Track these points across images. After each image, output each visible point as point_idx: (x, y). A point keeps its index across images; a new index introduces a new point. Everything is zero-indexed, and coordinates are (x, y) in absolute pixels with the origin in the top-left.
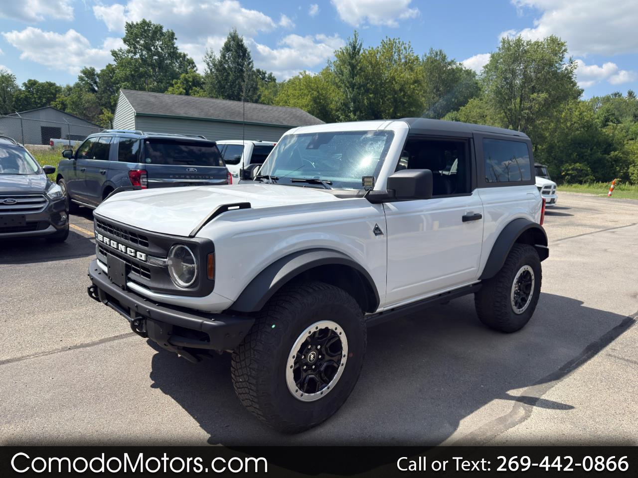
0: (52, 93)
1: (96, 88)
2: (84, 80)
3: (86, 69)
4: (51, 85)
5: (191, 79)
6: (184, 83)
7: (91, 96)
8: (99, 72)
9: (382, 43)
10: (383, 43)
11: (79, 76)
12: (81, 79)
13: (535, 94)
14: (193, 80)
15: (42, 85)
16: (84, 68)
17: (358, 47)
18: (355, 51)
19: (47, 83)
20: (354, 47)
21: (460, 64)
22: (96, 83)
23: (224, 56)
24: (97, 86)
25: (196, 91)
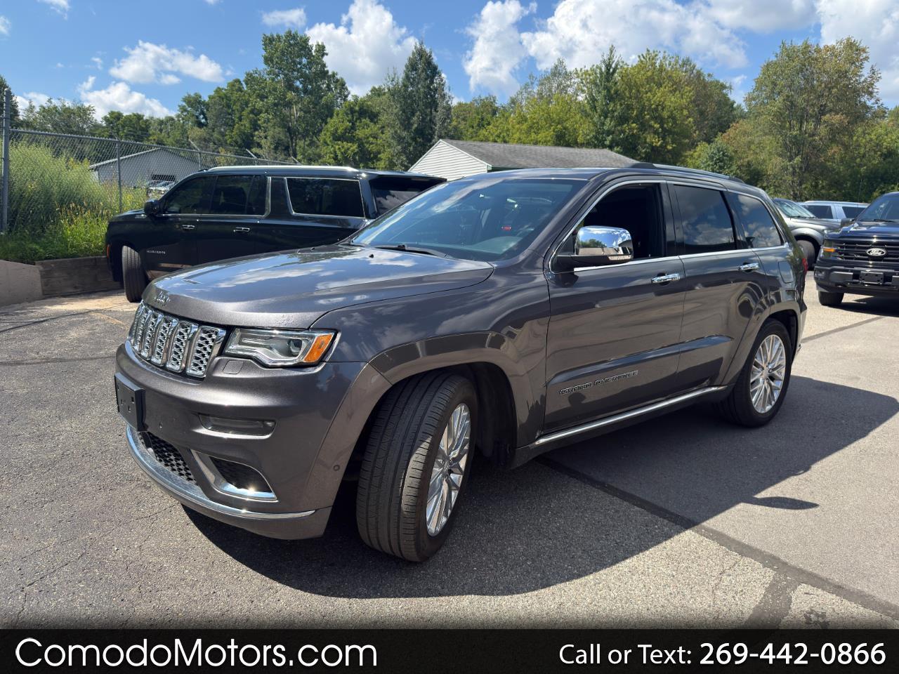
0: (142, 129)
1: (203, 121)
2: (186, 110)
3: (189, 95)
4: (139, 117)
5: (357, 108)
6: (347, 114)
7: (197, 132)
8: (207, 99)
9: (639, 57)
10: (641, 57)
11: (179, 106)
12: (183, 110)
13: (828, 115)
14: (360, 109)
15: (128, 118)
16: (186, 95)
17: (613, 66)
18: (609, 70)
19: (135, 115)
20: (608, 66)
21: (709, 75)
22: (203, 113)
23: (407, 77)
24: (205, 118)
25: (366, 124)
